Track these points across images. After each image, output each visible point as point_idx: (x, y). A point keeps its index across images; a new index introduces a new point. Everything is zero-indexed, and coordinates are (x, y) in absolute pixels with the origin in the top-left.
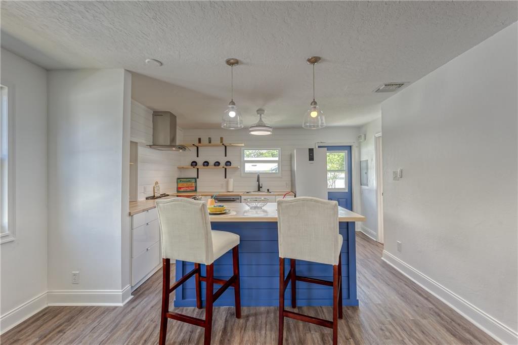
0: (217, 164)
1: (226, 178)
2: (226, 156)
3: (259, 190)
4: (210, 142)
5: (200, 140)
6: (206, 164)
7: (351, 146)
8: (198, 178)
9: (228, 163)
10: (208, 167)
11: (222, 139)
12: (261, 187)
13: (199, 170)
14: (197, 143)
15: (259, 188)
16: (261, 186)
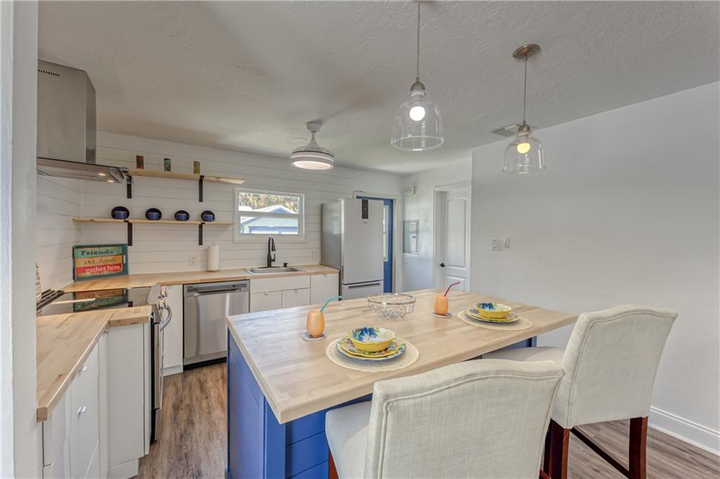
0: (181, 216)
1: (201, 243)
2: (201, 200)
3: (269, 266)
4: (168, 168)
5: (140, 162)
6: (153, 214)
7: (392, 200)
8: (130, 243)
9: (207, 216)
10: (159, 221)
11: (196, 164)
12: (274, 260)
13: (134, 227)
14: (132, 167)
15: (270, 261)
16: (272, 258)
